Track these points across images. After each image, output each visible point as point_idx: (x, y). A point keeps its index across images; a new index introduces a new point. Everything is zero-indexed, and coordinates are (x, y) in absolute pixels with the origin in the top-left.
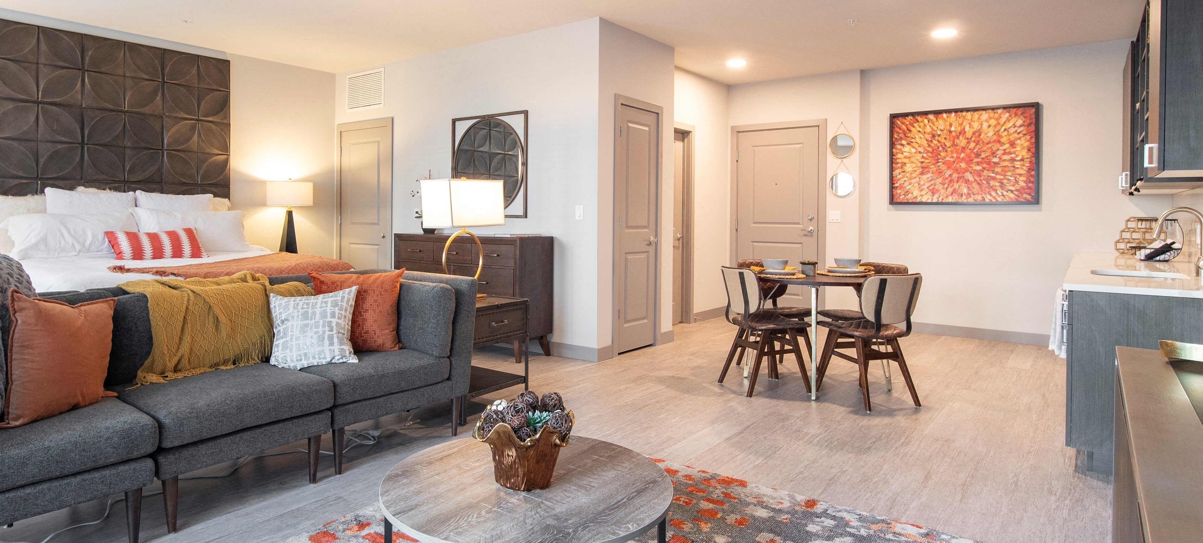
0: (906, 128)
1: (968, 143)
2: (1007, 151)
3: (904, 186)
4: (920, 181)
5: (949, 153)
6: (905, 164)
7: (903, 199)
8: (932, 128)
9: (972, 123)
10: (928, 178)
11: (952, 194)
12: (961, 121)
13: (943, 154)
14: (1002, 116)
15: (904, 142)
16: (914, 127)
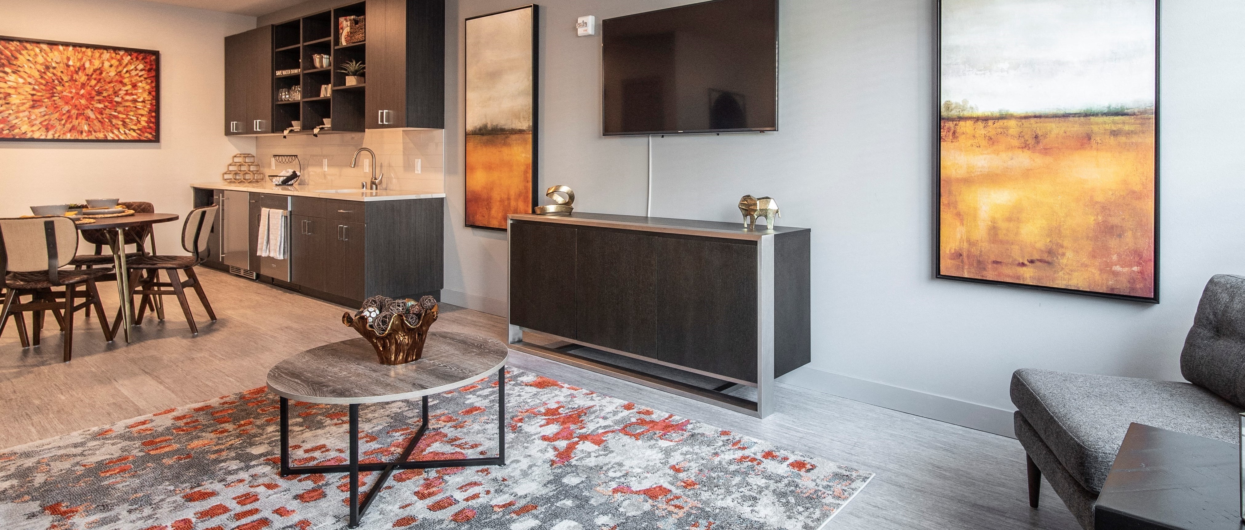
0: (10, 54)
1: (88, 79)
2: (130, 92)
3: (8, 119)
4: (30, 115)
5: (68, 88)
6: (9, 95)
7: (7, 134)
8: (46, 59)
9: (93, 61)
10: (40, 113)
11: (70, 131)
12: (80, 56)
13: (59, 88)
14: (124, 58)
15: (7, 69)
16: (21, 54)
